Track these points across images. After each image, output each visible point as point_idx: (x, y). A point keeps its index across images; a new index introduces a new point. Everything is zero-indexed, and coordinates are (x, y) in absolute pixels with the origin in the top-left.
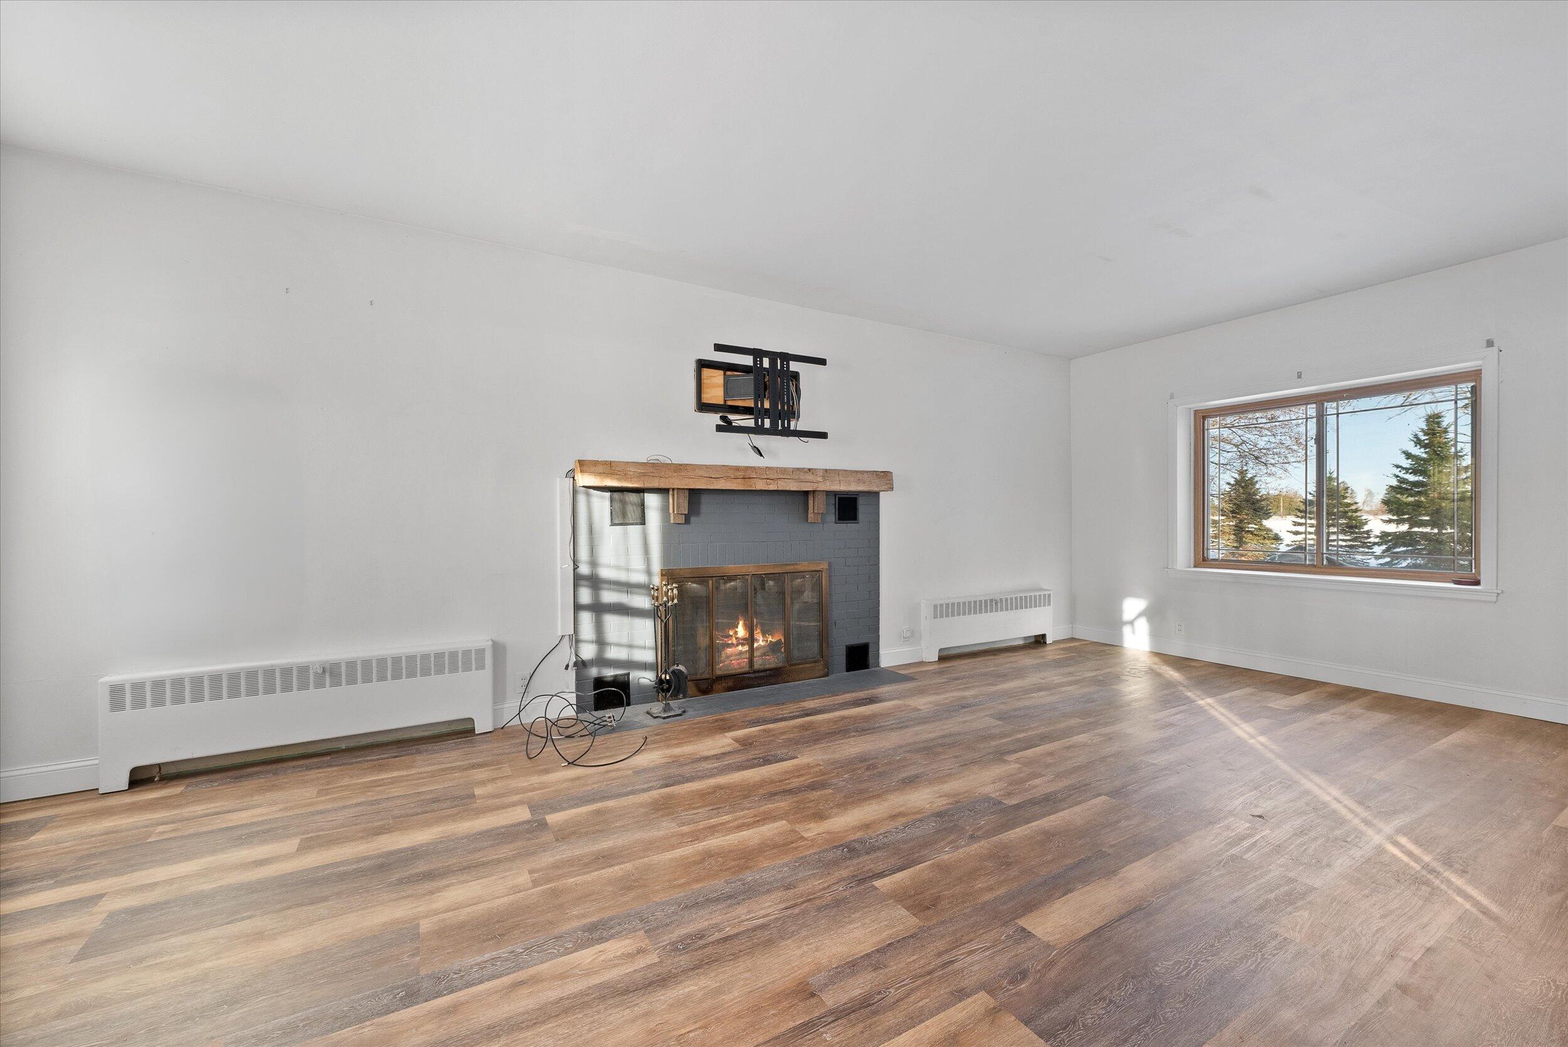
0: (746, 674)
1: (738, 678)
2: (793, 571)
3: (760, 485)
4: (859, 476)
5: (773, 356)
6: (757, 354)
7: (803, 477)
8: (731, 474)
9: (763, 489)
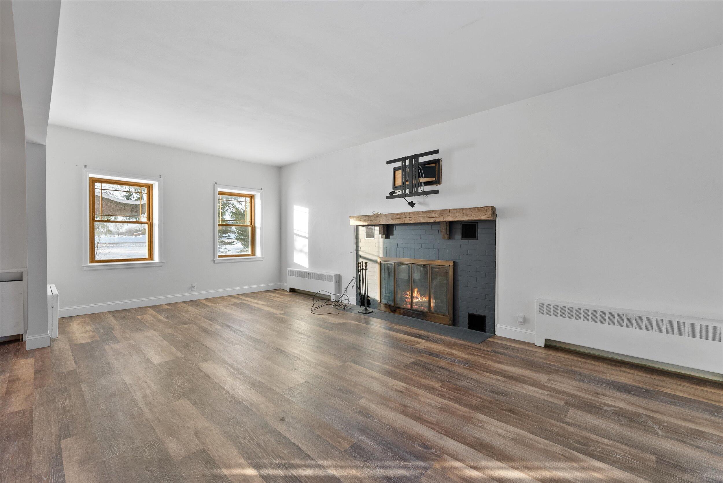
0: (408, 309)
1: (406, 310)
2: (432, 264)
3: (407, 221)
4: (464, 212)
5: (410, 158)
6: (403, 159)
7: (429, 215)
8: (395, 217)
9: (408, 223)
